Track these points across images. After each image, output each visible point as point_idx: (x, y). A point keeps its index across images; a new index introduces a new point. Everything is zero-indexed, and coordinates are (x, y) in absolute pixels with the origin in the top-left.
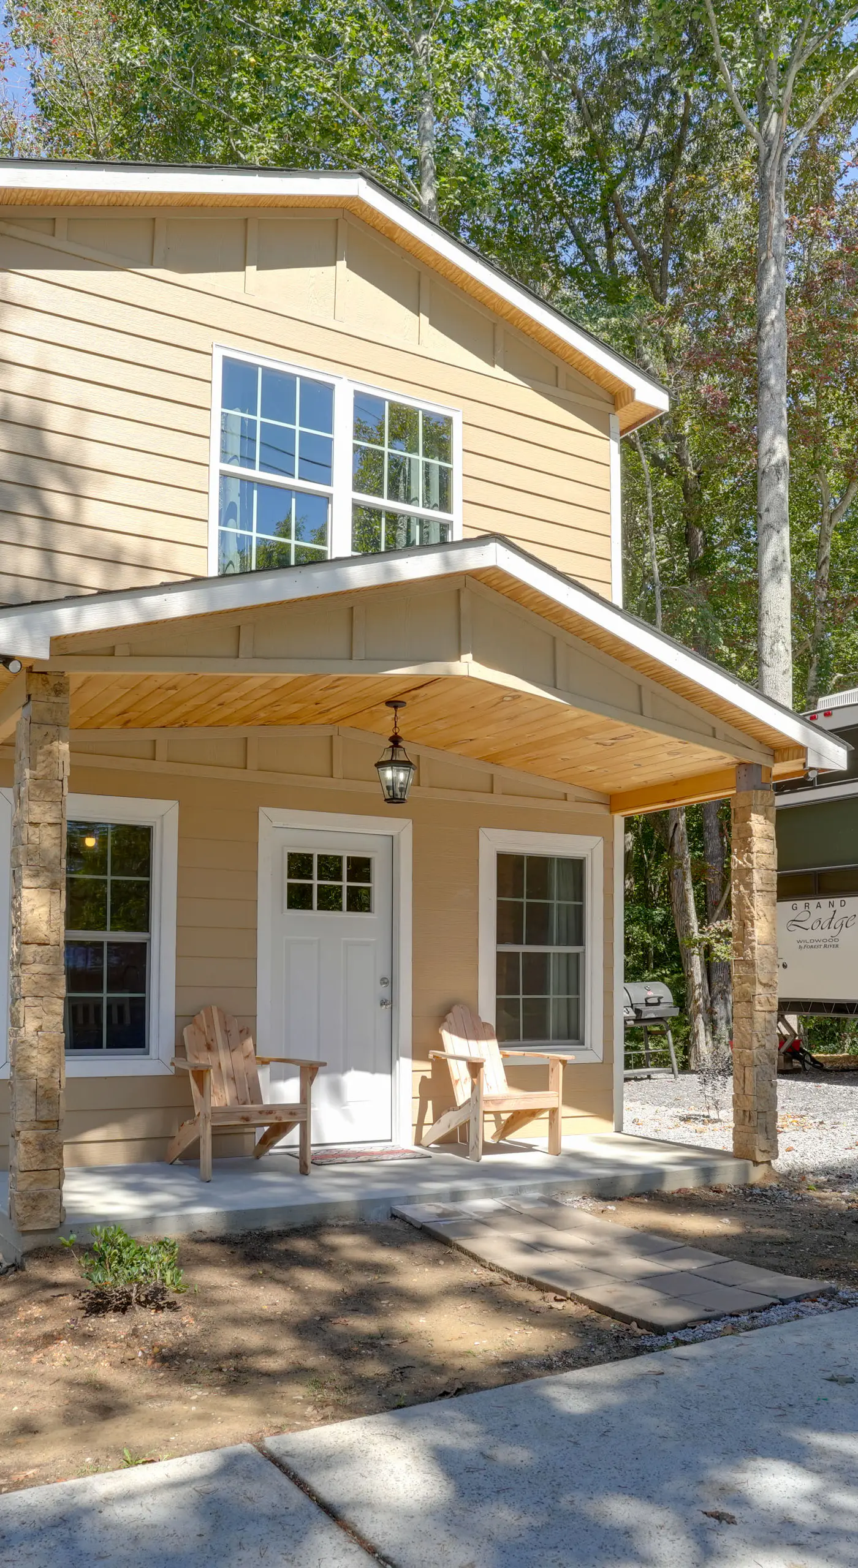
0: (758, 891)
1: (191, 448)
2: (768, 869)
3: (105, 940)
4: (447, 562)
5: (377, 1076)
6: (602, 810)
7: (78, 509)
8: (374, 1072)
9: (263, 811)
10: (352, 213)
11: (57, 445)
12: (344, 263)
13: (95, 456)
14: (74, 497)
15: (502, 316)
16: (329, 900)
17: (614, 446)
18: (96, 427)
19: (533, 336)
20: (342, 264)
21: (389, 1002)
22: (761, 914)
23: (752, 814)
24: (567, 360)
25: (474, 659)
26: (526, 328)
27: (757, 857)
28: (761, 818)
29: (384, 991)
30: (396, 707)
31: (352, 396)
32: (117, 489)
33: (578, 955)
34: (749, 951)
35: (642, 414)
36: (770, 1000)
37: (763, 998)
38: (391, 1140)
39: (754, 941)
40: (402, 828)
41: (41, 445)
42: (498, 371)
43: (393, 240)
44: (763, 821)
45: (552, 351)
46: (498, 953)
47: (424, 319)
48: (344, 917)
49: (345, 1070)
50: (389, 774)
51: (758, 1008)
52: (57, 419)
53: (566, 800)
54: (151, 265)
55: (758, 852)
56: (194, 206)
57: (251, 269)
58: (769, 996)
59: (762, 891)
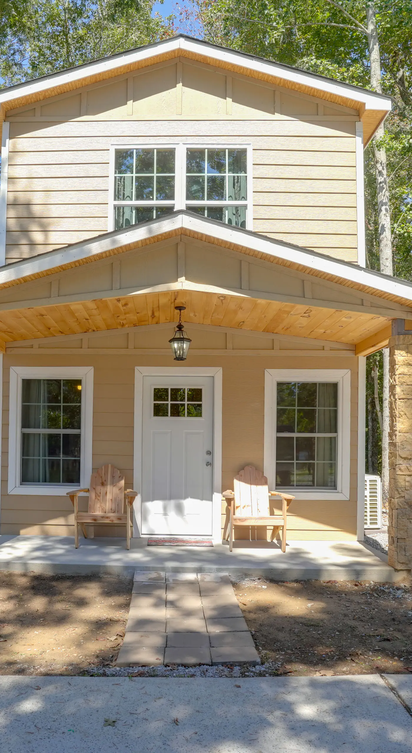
0: (400, 399)
1: (100, 197)
2: (408, 385)
3: (62, 433)
4: (150, 231)
5: (204, 501)
6: (350, 354)
7: (46, 237)
8: (202, 499)
9: (137, 369)
10: (185, 57)
11: (37, 210)
12: (181, 84)
13: (55, 211)
14: (43, 232)
15: (278, 85)
16: (176, 412)
17: (359, 140)
18: (55, 198)
19: (299, 90)
20: (180, 85)
21: (210, 464)
22: (402, 413)
23: (396, 351)
24: (324, 98)
25: (186, 279)
26: (293, 87)
27: (399, 378)
28: (403, 353)
29: (208, 458)
30: (180, 310)
31: (185, 151)
32: (66, 224)
33: (335, 438)
34: (394, 437)
35: (380, 116)
36: (409, 468)
37: (403, 467)
38: (211, 535)
39: (396, 430)
40: (218, 373)
41: (29, 211)
42: (277, 116)
43: (209, 64)
44: (406, 355)
45: (313, 96)
46: (277, 437)
47: (229, 100)
48: (184, 420)
49: (185, 498)
50: (176, 345)
51: (399, 472)
52: (37, 198)
53: (324, 350)
54: (80, 115)
55: (400, 374)
56: (100, 81)
57: (130, 103)
58: (408, 465)
59: (403, 399)
